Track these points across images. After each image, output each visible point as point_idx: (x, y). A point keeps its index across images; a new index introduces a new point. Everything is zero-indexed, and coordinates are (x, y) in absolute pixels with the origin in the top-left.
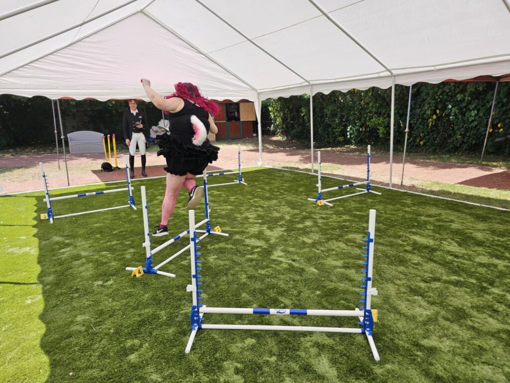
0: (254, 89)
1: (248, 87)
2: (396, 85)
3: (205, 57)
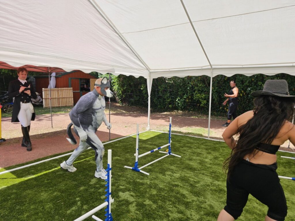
3: (119, 36)
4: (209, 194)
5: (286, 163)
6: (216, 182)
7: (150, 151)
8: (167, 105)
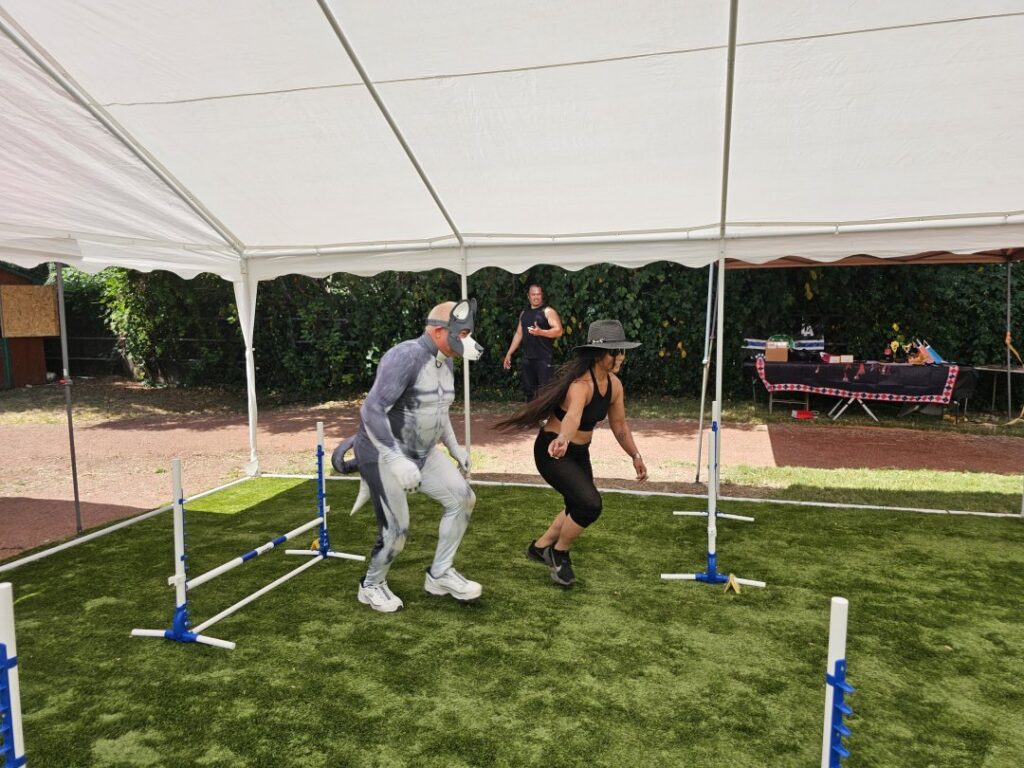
0: (234, 245)
1: (221, 239)
2: (728, 261)
3: (91, 116)
4: (448, 674)
5: (687, 531)
6: (477, 628)
7: (240, 555)
8: (334, 376)
